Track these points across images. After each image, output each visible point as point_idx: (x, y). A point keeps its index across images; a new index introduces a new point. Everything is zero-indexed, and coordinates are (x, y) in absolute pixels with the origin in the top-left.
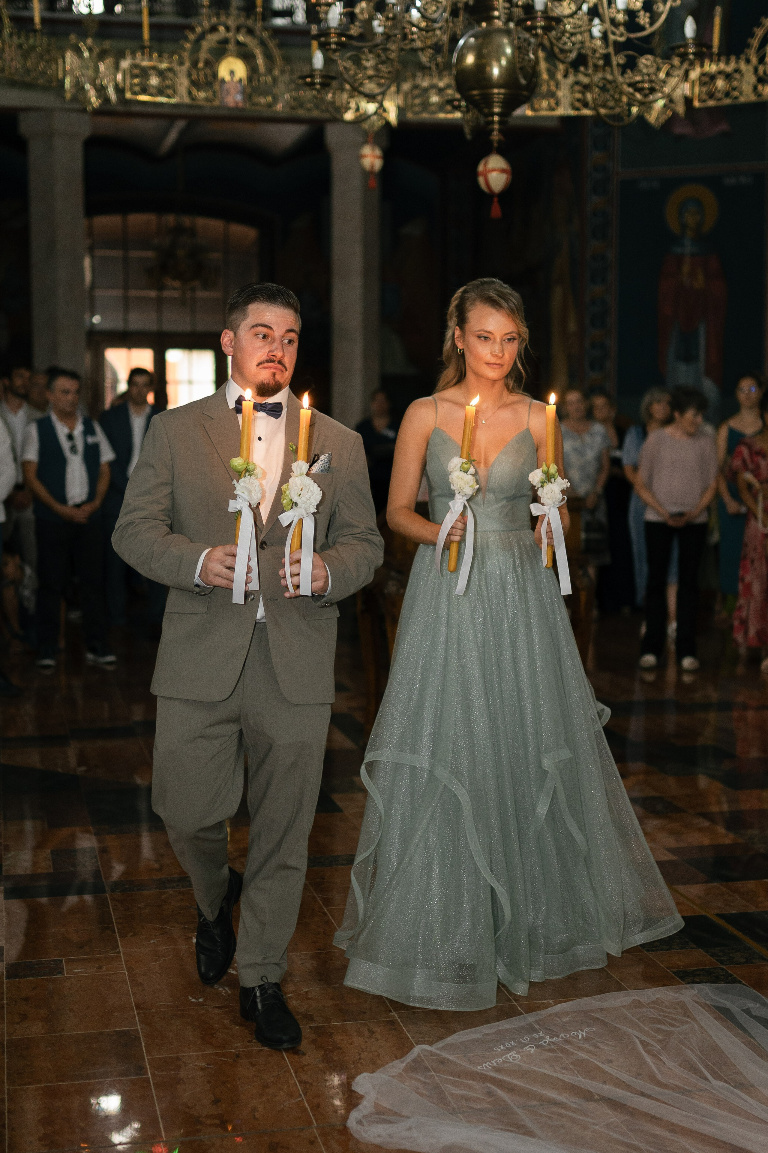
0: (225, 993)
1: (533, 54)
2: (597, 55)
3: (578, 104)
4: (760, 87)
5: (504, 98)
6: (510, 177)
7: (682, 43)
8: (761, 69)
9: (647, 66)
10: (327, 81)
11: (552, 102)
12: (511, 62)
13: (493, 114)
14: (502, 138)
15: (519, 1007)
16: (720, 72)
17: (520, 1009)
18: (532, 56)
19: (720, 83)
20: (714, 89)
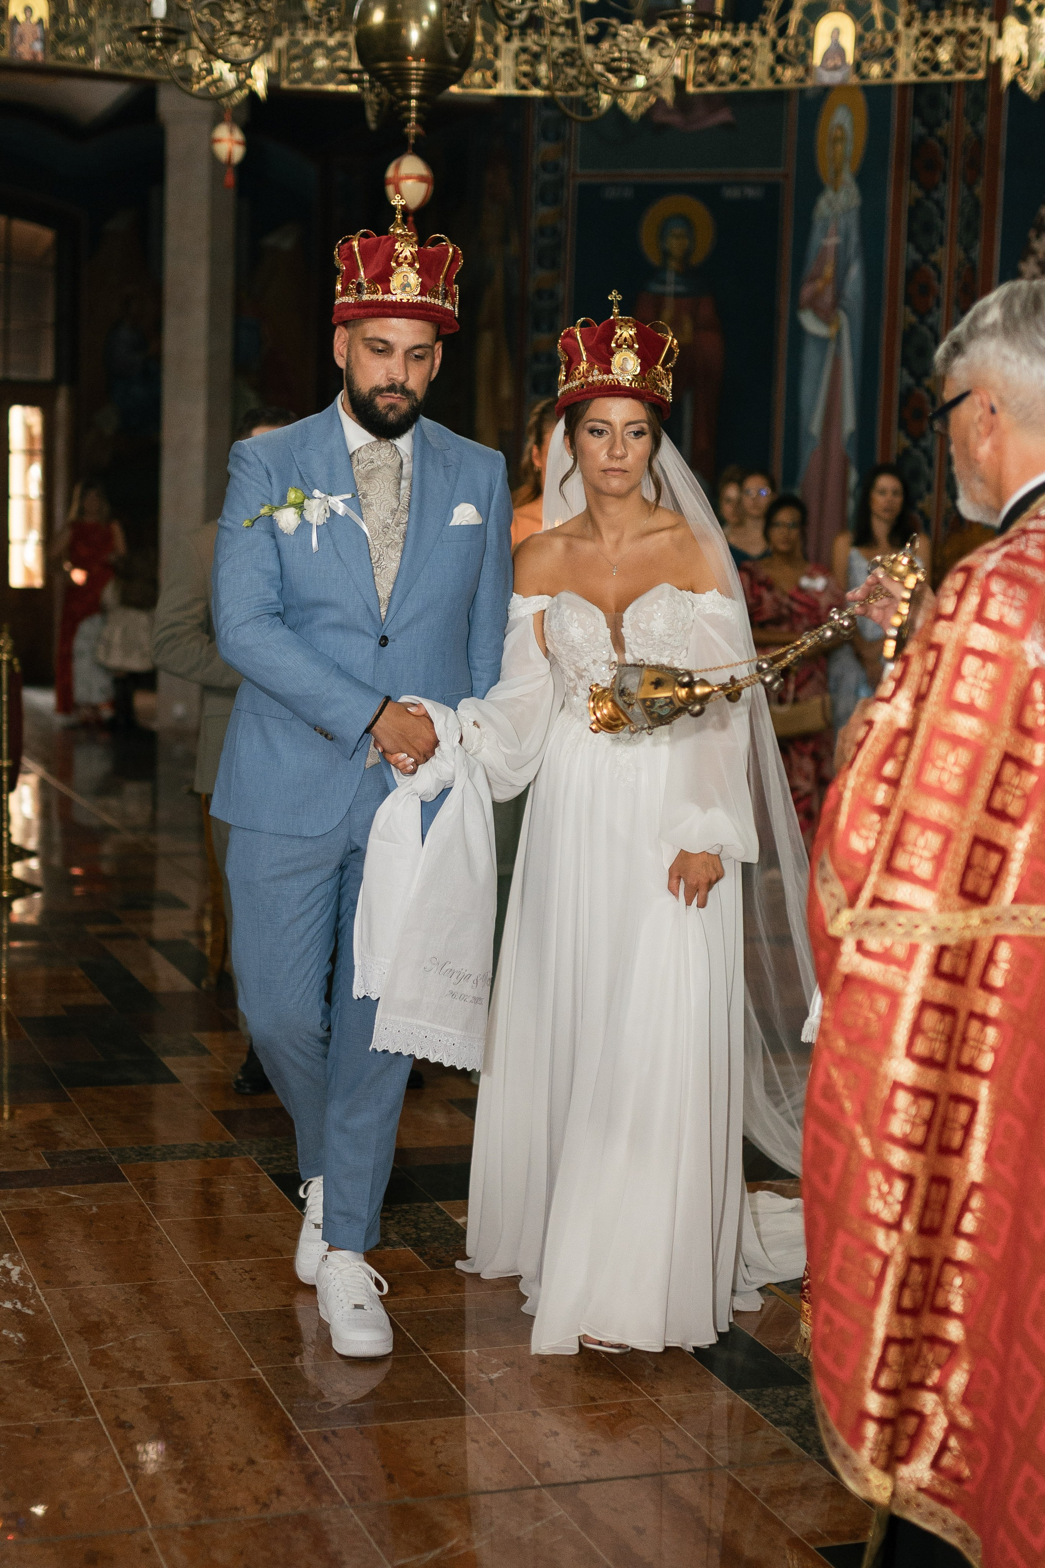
0: (17, 1341)
1: (469, 17)
2: (557, 20)
3: (524, 81)
4: (779, 69)
5: (423, 75)
6: (431, 188)
7: (677, 11)
8: (781, 43)
9: (627, 41)
10: (173, 36)
11: (489, 74)
12: (437, 26)
13: (409, 97)
14: (420, 130)
15: (430, 1360)
16: (724, 45)
17: (431, 1362)
18: (466, 19)
19: (724, 61)
20: (715, 69)
